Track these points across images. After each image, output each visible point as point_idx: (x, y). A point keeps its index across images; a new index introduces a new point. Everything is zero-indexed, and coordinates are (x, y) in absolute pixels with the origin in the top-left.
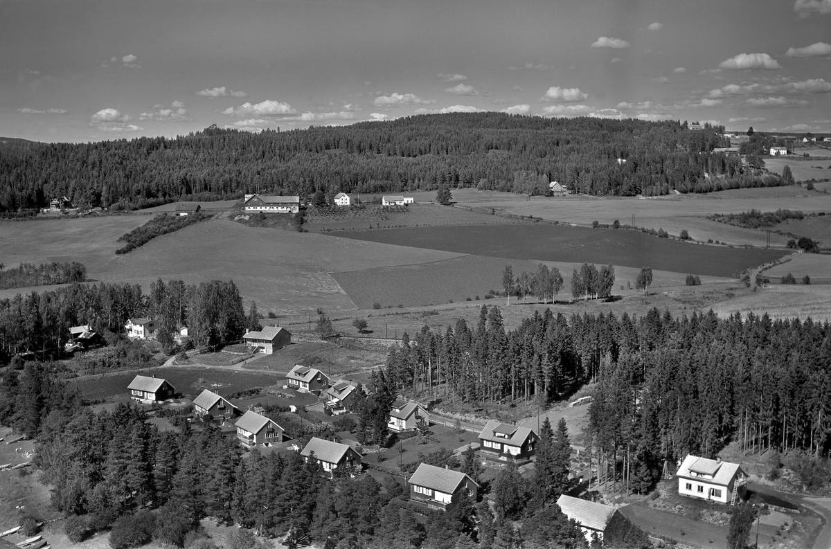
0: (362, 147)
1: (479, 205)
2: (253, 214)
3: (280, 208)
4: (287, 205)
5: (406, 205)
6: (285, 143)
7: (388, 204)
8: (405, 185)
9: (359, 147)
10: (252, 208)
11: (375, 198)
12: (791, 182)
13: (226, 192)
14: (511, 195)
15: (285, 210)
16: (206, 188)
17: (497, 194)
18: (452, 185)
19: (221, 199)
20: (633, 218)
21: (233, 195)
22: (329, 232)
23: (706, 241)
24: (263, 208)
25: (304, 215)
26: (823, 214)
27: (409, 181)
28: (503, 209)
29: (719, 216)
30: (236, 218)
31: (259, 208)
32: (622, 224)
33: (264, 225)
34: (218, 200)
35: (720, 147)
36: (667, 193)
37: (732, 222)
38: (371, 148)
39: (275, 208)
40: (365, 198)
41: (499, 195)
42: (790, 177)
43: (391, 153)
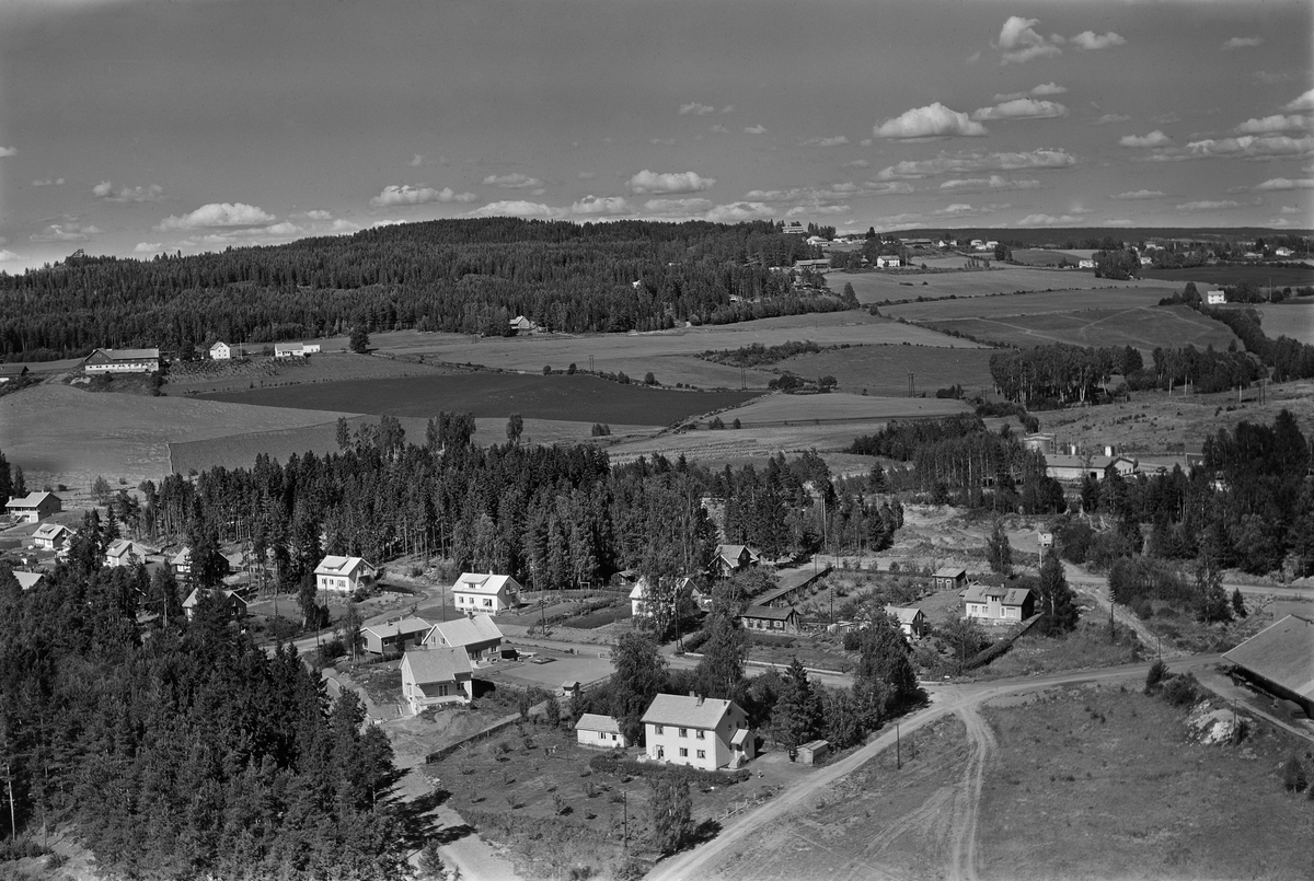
0: (281, 277)
1: (403, 352)
2: (96, 376)
3: (132, 366)
4: (140, 361)
5: (307, 355)
6: (170, 275)
7: (281, 355)
8: (320, 327)
9: (276, 278)
10: (94, 368)
11: (265, 348)
12: (855, 305)
13: (69, 347)
14: (458, 336)
15: (140, 368)
16: (41, 344)
17: (440, 336)
18: (387, 326)
19: (63, 358)
20: (592, 361)
21: (79, 351)
22: (195, 395)
23: (675, 385)
24: (110, 367)
25: (165, 374)
26: (848, 346)
27: (328, 322)
28: (436, 355)
29: (712, 353)
30: (73, 382)
31: (104, 367)
32: (578, 368)
33: (109, 390)
34: (58, 359)
35: (808, 259)
36: (672, 326)
37: (726, 361)
38: (294, 277)
39: (126, 365)
40: (253, 349)
41: (441, 338)
42: (853, 297)
43: (323, 283)
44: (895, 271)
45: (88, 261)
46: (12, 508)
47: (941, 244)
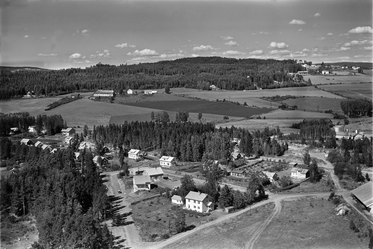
0: (151, 72)
1: (179, 93)
2: (97, 97)
3: (106, 95)
4: (109, 93)
5: (153, 94)
6: (121, 70)
7: (146, 93)
8: (158, 86)
9: (150, 72)
10: (96, 95)
11: (142, 91)
12: (311, 85)
13: (91, 89)
14: (195, 90)
15: (108, 95)
16: (84, 88)
17: (190, 89)
18: (177, 86)
19: (90, 92)
20: (230, 98)
21: (94, 90)
22: (122, 103)
23: (252, 106)
24: (100, 95)
25: (114, 97)
26: (304, 97)
27: (161, 85)
28: (188, 95)
29: (265, 97)
30: (91, 98)
31: (99, 95)
32: (226, 100)
33: (99, 101)
34: (88, 92)
35: (302, 71)
36: (256, 89)
37: (268, 100)
38: (155, 72)
39: (105, 94)
40: (139, 91)
41: (190, 90)
42: (311, 83)
43: (162, 74)
44: (327, 75)
45: (102, 65)
46: (62, 132)
47: (343, 68)
